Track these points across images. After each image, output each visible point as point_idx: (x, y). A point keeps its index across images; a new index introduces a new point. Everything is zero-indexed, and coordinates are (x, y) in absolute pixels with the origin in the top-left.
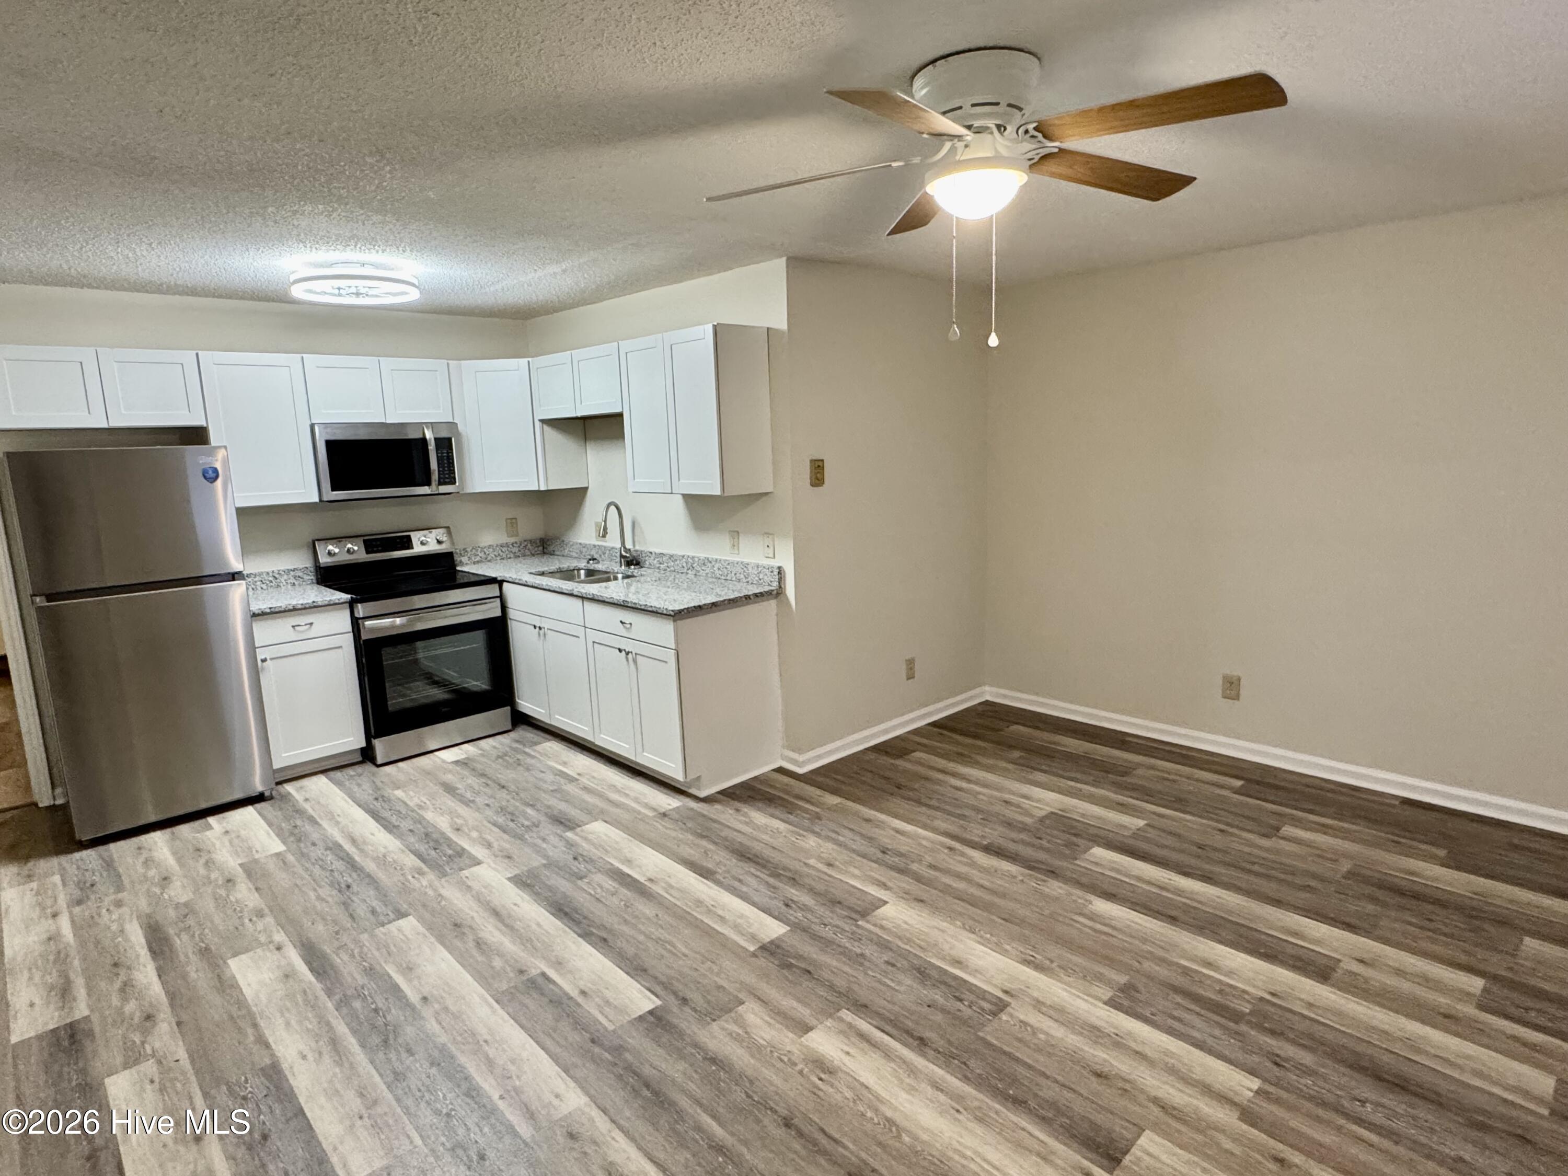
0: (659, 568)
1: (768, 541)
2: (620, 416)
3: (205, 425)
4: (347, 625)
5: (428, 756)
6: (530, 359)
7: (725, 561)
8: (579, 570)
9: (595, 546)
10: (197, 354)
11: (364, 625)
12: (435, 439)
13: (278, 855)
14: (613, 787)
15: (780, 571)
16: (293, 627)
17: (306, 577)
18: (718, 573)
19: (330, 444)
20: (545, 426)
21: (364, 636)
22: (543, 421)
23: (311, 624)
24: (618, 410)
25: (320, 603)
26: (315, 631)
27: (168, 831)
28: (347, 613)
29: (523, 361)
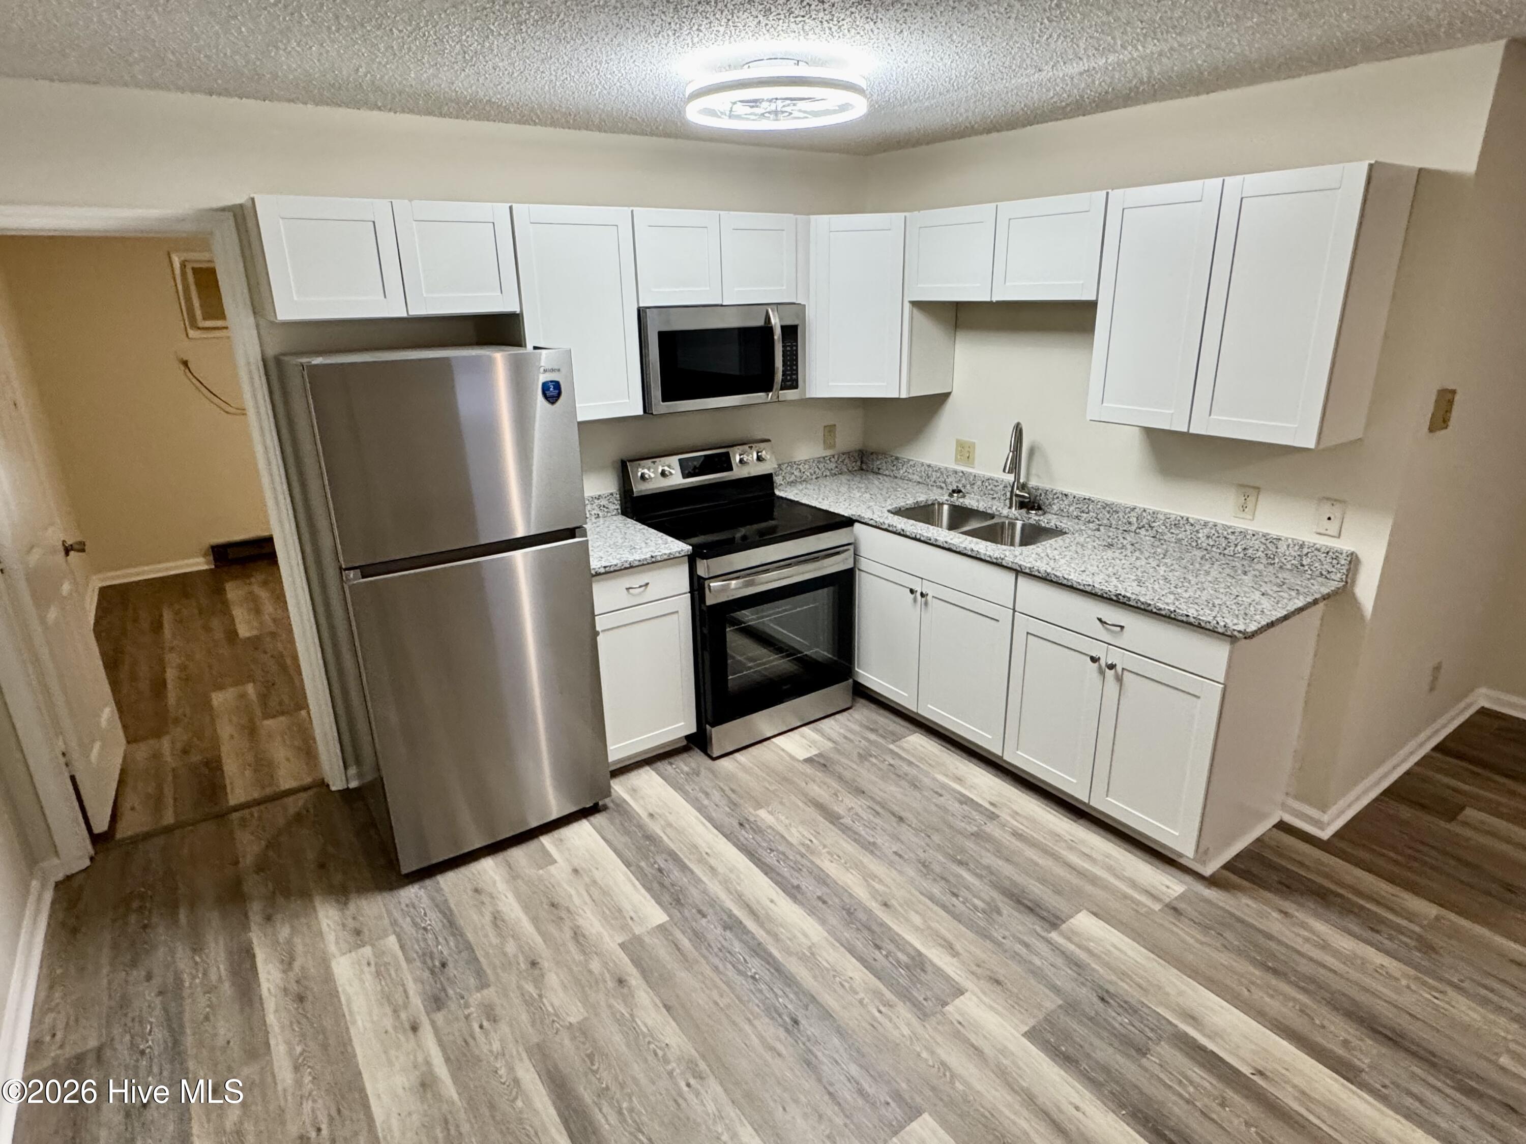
0: (1077, 517)
1: (1336, 512)
2: (1092, 306)
3: (518, 311)
4: (683, 583)
5: (765, 743)
6: (907, 214)
7: (1225, 527)
8: (941, 505)
9: (956, 472)
10: (511, 208)
11: (709, 586)
12: (783, 327)
13: (661, 928)
14: (1058, 837)
15: (1354, 561)
16: (628, 589)
17: (612, 507)
18: (1204, 543)
19: (664, 337)
20: (915, 311)
21: (710, 600)
22: (914, 304)
23: (647, 584)
24: (1088, 295)
25: (659, 558)
26: (650, 594)
27: (500, 857)
28: (685, 570)
29: (897, 218)
